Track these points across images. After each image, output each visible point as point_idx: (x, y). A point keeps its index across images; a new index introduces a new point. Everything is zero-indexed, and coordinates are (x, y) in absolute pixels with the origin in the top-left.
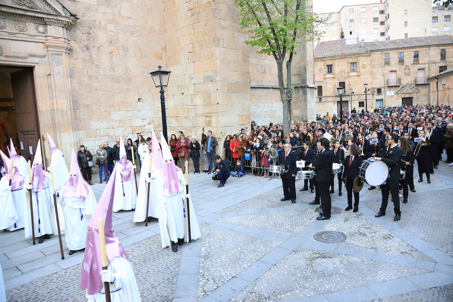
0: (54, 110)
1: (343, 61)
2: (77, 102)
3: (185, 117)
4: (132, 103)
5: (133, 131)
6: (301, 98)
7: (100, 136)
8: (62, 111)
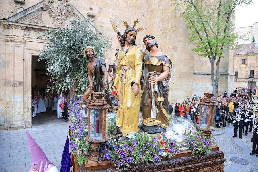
1: (254, 57)
6: (224, 81)
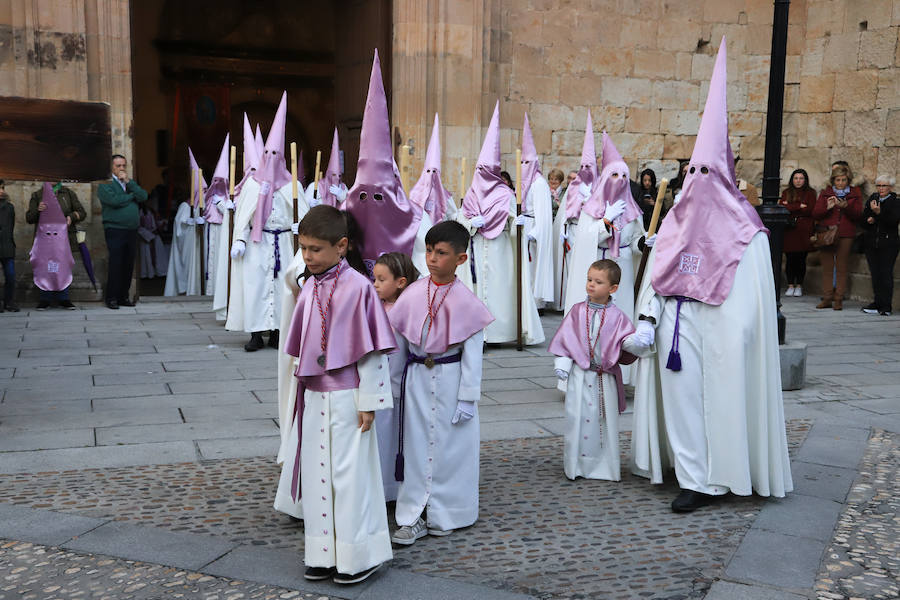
0: (435, 55)
2: (504, 37)
3: (860, 113)
4: (675, 53)
5: (667, 150)
7: (560, 154)
8: (459, 60)
